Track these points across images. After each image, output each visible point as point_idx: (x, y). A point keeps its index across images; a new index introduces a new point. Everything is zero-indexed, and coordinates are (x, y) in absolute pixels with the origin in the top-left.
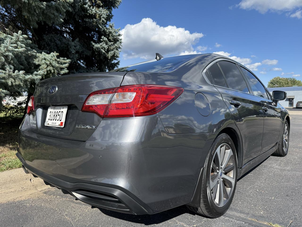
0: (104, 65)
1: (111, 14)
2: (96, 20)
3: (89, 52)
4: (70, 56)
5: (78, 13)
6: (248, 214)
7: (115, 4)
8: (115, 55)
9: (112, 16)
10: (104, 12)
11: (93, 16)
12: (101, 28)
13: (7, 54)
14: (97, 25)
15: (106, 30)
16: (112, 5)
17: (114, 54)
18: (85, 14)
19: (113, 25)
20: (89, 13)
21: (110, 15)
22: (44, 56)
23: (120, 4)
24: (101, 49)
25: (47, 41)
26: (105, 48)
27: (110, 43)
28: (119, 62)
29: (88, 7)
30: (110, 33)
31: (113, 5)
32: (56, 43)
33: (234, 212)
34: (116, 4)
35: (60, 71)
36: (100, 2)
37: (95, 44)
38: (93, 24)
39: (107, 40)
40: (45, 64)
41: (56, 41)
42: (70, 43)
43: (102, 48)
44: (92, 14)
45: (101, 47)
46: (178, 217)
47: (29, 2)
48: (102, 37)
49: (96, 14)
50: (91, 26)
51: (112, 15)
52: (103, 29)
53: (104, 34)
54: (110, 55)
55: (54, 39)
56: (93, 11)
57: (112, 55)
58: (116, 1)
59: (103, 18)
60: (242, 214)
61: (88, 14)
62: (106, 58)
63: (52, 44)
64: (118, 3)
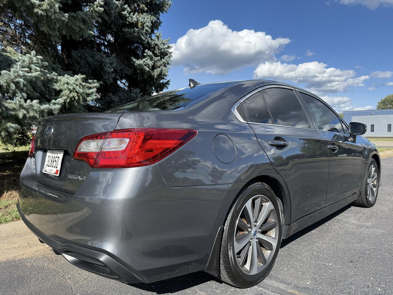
0: (149, 85)
1: (159, 20)
2: (137, 30)
3: (130, 70)
4: (104, 76)
5: (115, 22)
7: (163, 8)
8: (163, 74)
9: (160, 23)
10: (146, 19)
11: (134, 25)
12: (144, 39)
13: (17, 80)
14: (139, 36)
15: (150, 41)
16: (160, 8)
17: (161, 72)
18: (124, 22)
19: (160, 35)
20: (128, 21)
21: (158, 21)
22: (66, 80)
23: (169, 7)
24: (144, 66)
25: (76, 59)
26: (149, 65)
27: (155, 58)
28: (169, 81)
29: (128, 14)
30: (156, 45)
31: (161, 8)
32: (87, 61)
33: (273, 281)
34: (164, 8)
35: (86, 98)
36: (144, 6)
37: (137, 60)
38: (134, 34)
39: (152, 54)
40: (67, 90)
41: (87, 58)
42: (104, 60)
43: (145, 65)
44: (133, 23)
45: (145, 63)
46: (200, 285)
47: (47, 14)
48: (145, 51)
49: (138, 21)
50: (132, 38)
51: (161, 21)
52: (147, 40)
53: (148, 47)
54: (156, 73)
55: (85, 56)
56: (134, 18)
57: (158, 74)
58: (164, 4)
59: (147, 26)
61: (128, 23)
62: (151, 77)
63: (83, 61)
64: (167, 6)
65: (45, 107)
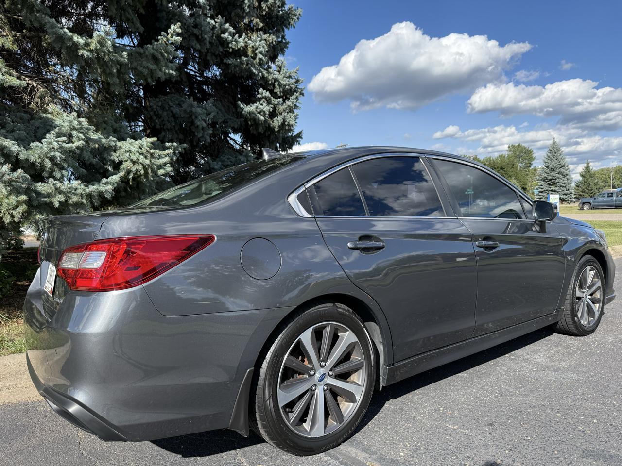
0: (269, 141)
1: (285, 39)
2: (246, 60)
3: (237, 120)
5: (212, 51)
6: (375, 453)
7: (288, 21)
8: (286, 123)
9: (287, 43)
10: (259, 42)
11: (241, 53)
12: (257, 73)
14: (250, 68)
15: (266, 75)
16: (283, 22)
17: (284, 121)
18: (225, 49)
19: (283, 64)
20: (231, 47)
21: (284, 41)
22: (129, 146)
23: (298, 18)
24: (258, 115)
25: (155, 110)
26: (264, 112)
27: (275, 100)
28: (300, 133)
29: (230, 37)
30: (276, 80)
31: (285, 22)
32: (172, 112)
33: (352, 448)
34: (290, 20)
35: (157, 171)
36: (258, 20)
37: (246, 106)
38: (242, 66)
39: (270, 95)
40: (129, 161)
41: (171, 108)
42: (194, 110)
43: (259, 113)
44: (239, 49)
45: (258, 110)
47: (98, 55)
48: (259, 90)
49: (246, 46)
50: (238, 72)
51: (287, 41)
52: (261, 74)
53: (264, 84)
54: (276, 122)
55: (168, 105)
56: (240, 42)
57: (280, 124)
58: (290, 15)
59: (261, 53)
60: (364, 454)
61: (231, 50)
62: (270, 129)
63: (165, 113)
64: (295, 18)
65: (92, 188)
